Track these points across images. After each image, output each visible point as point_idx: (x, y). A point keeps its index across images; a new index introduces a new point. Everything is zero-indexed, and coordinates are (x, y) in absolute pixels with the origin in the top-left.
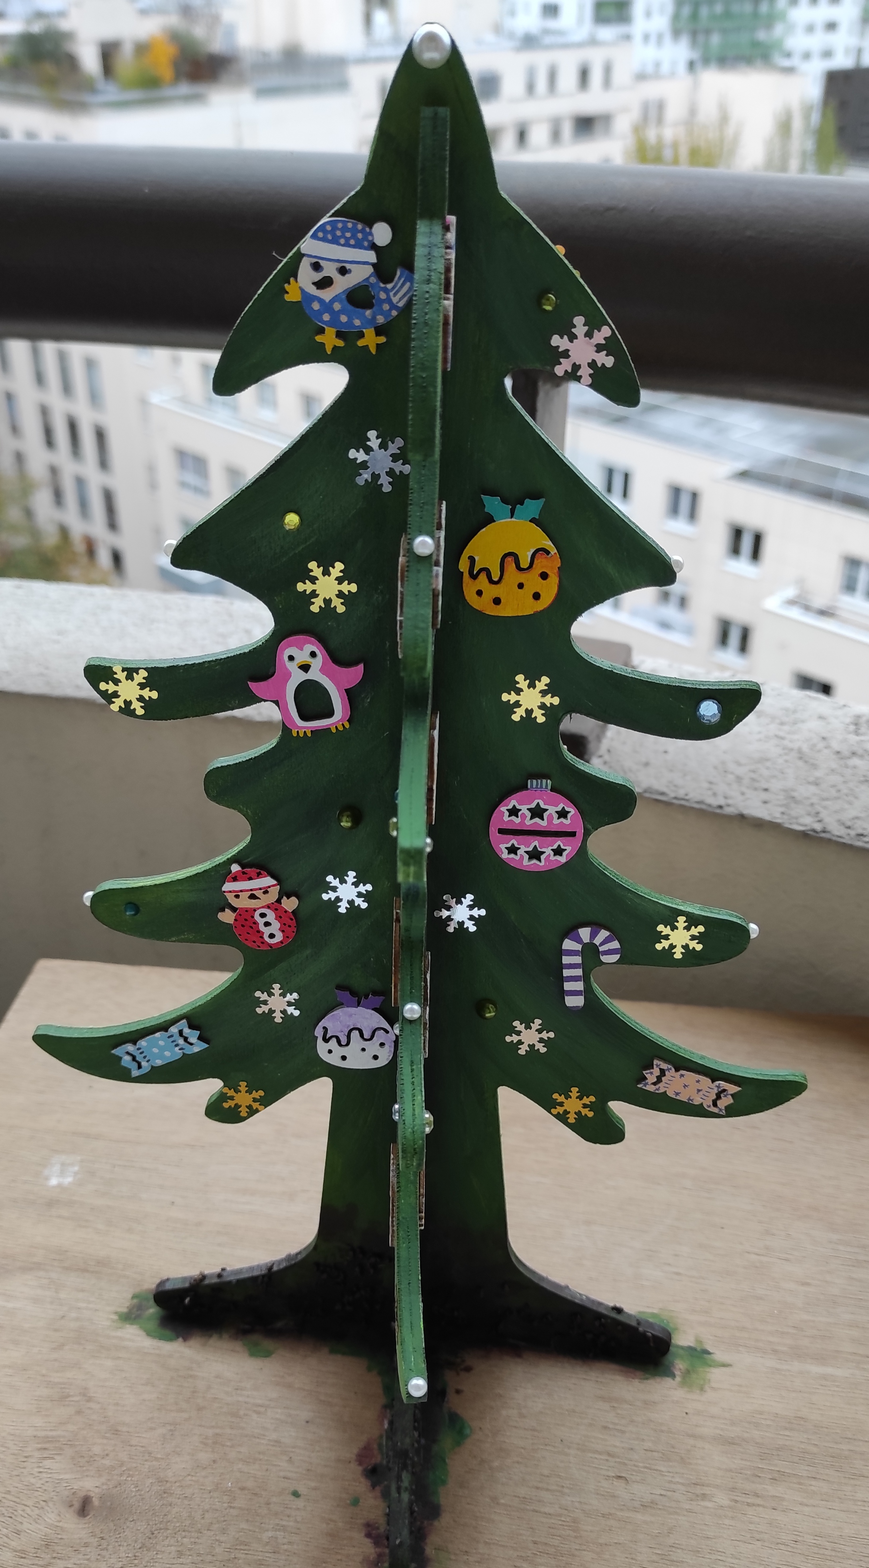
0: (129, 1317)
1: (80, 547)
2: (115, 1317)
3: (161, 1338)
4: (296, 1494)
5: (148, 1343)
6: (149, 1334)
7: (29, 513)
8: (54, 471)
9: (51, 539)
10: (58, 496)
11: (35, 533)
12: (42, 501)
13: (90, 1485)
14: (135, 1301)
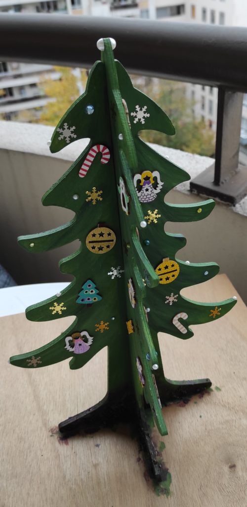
0: (166, 492)
1: (207, 123)
2: (169, 497)
3: (170, 477)
4: (201, 417)
5: (174, 480)
6: (171, 482)
7: (193, 111)
8: (203, 98)
9: (199, 119)
10: (203, 106)
11: (194, 118)
12: (198, 108)
13: (226, 469)
14: (160, 494)
